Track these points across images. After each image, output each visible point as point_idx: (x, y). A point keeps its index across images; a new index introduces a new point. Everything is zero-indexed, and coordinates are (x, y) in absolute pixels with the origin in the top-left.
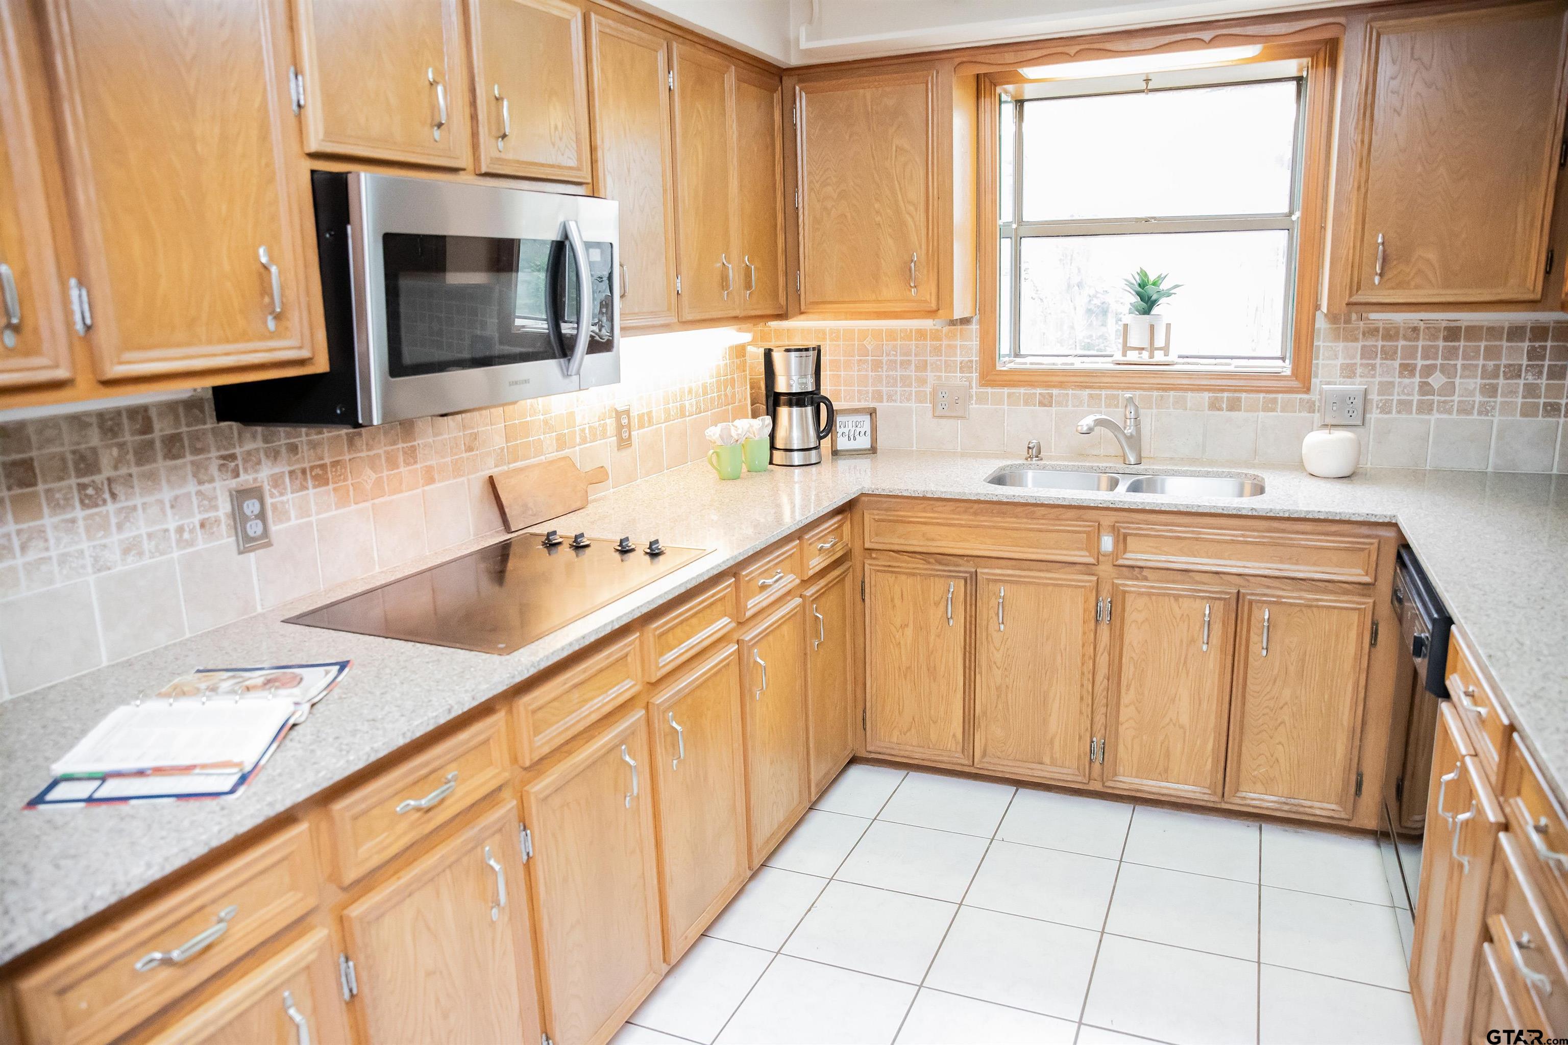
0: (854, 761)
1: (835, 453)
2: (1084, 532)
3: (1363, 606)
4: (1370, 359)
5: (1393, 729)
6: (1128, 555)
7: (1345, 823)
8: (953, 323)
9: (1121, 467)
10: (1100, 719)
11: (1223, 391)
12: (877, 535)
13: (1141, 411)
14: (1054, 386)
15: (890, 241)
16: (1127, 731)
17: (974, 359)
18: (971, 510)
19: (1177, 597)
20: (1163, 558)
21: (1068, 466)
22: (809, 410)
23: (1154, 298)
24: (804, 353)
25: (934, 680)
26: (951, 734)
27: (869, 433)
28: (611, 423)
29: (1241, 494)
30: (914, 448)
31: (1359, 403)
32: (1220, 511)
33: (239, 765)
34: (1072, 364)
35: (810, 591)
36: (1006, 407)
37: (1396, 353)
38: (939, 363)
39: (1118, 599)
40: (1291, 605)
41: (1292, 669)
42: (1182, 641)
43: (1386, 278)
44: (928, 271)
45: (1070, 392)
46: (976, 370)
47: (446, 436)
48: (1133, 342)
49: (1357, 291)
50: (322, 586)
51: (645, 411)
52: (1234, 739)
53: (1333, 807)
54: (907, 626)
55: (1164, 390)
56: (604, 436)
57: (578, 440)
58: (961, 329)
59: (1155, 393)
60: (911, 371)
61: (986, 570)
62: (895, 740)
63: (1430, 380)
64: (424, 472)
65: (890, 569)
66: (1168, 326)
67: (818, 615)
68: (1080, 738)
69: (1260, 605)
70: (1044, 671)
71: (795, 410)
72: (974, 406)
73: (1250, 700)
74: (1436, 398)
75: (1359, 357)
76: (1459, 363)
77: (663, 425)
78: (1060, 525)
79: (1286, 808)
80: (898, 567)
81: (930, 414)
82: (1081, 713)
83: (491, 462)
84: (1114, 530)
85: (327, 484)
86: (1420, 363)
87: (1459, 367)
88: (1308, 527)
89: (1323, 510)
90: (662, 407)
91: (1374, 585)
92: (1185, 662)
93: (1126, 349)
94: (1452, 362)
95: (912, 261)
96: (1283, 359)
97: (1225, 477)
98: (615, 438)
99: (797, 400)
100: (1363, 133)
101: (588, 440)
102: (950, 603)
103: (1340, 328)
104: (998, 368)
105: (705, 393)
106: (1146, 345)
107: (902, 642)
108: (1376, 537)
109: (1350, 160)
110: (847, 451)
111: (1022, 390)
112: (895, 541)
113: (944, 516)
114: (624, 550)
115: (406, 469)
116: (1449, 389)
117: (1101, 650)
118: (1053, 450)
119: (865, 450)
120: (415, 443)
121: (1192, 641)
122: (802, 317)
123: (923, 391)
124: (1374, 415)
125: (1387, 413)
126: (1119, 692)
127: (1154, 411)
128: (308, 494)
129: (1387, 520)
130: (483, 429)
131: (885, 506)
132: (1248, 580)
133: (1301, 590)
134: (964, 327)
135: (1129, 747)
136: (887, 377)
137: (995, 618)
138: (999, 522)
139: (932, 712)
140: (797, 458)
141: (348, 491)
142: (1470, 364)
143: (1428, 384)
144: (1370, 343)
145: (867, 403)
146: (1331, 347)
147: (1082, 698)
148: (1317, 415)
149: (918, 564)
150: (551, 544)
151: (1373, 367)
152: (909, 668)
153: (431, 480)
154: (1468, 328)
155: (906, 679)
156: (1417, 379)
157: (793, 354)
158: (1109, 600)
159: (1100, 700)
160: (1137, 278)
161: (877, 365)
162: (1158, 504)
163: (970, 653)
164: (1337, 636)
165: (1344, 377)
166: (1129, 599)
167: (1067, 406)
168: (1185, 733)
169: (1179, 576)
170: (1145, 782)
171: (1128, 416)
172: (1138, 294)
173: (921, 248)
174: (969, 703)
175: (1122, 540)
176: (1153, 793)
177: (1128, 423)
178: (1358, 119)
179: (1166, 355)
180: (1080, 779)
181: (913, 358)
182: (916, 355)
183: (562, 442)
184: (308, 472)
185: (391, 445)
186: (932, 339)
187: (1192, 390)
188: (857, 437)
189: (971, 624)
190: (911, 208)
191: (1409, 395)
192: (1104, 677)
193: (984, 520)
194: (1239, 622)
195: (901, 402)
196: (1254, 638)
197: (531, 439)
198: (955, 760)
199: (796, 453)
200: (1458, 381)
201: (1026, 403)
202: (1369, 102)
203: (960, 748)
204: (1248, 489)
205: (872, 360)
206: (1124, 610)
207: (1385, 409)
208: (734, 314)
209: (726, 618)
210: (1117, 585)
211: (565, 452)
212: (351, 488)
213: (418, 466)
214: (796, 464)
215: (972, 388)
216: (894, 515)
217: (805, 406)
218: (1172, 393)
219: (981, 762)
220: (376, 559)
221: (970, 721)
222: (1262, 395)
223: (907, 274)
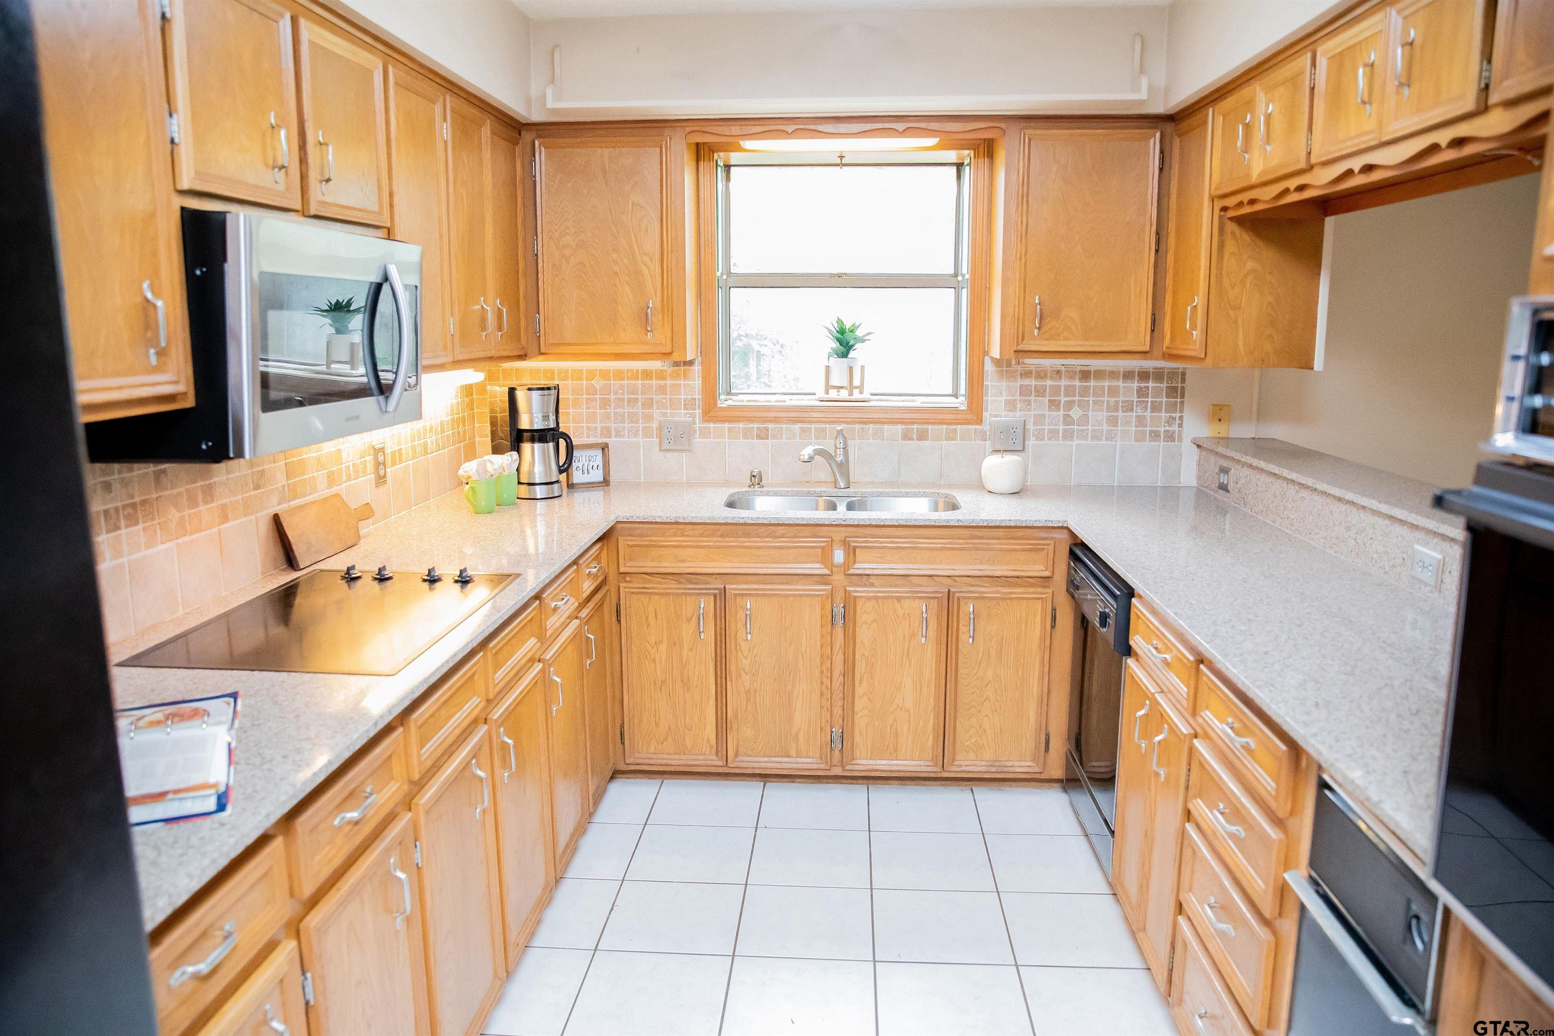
0: (615, 774)
1: (571, 486)
2: (820, 547)
3: (1045, 596)
4: (1026, 396)
5: (1072, 693)
6: (857, 565)
7: (1037, 776)
8: (676, 364)
9: (834, 491)
10: (838, 712)
11: (913, 423)
12: (630, 560)
13: (849, 442)
14: (771, 421)
15: (627, 288)
16: (861, 719)
17: (697, 397)
18: (719, 533)
19: (899, 599)
20: (887, 566)
21: (788, 491)
22: (551, 445)
23: (851, 343)
24: (546, 392)
25: (688, 691)
26: (706, 737)
27: (601, 466)
28: (369, 459)
29: (936, 510)
30: (642, 480)
31: (1019, 431)
32: (933, 523)
33: (214, 786)
34: (785, 401)
35: (584, 613)
36: (727, 440)
37: (1045, 391)
38: (664, 401)
39: (850, 603)
40: (990, 598)
41: (993, 653)
42: (904, 638)
43: (1042, 331)
44: (663, 317)
45: (784, 426)
46: (699, 407)
47: (237, 474)
48: (834, 382)
49: (1023, 340)
50: (133, 631)
51: (396, 449)
52: (950, 715)
53: (1030, 764)
54: (661, 642)
55: (865, 423)
56: (365, 473)
57: (344, 478)
58: (684, 370)
59: (857, 426)
60: (638, 408)
61: (733, 586)
62: (652, 750)
63: (1070, 413)
64: (220, 511)
65: (644, 591)
66: (863, 367)
67: (590, 636)
68: (821, 729)
69: (965, 600)
70: (788, 674)
71: (537, 446)
72: (697, 440)
73: (962, 682)
74: (1076, 427)
75: (1018, 394)
76: (1091, 399)
77: (410, 462)
78: (799, 542)
79: (993, 770)
80: (653, 588)
81: (657, 448)
82: (822, 707)
83: (274, 499)
84: (845, 544)
85: (137, 523)
86: (1063, 399)
87: (1091, 402)
88: (1000, 533)
89: (1012, 519)
90: (410, 445)
91: (1052, 577)
92: (908, 655)
93: (828, 387)
94: (1086, 399)
95: (648, 307)
96: (955, 396)
97: (921, 496)
98: (373, 475)
99: (540, 436)
100: (1022, 216)
101: (352, 477)
102: (701, 617)
103: (1003, 371)
104: (719, 406)
105: (443, 431)
106: (846, 384)
107: (657, 659)
108: (1052, 539)
109: (1013, 235)
110: (583, 484)
111: (741, 425)
112: (649, 565)
113: (695, 539)
114: (432, 580)
115: (205, 507)
116: (1084, 420)
117: (837, 648)
118: (770, 478)
119: (599, 483)
120: (212, 481)
121: (913, 635)
122: (541, 357)
123: (650, 427)
124: (1031, 442)
125: (1041, 440)
126: (854, 685)
127: (857, 441)
128: (120, 535)
129: (1060, 525)
130: (269, 466)
131: (638, 532)
132: (955, 581)
133: (997, 586)
134: (687, 367)
135: (864, 732)
136: (615, 414)
137: (743, 629)
138: (744, 542)
139: (687, 721)
140: (540, 492)
141: (156, 531)
142: (1098, 401)
143: (1069, 416)
144: (1026, 382)
145: (595, 439)
146: (997, 386)
147: (822, 694)
148: (988, 442)
149: (670, 585)
150: (350, 578)
151: (1029, 403)
152: (663, 682)
153: (225, 519)
154: (1095, 372)
155: (661, 691)
156: (1062, 413)
157: (534, 392)
158: (842, 605)
159: (838, 694)
160: (836, 325)
161: (605, 403)
162: (882, 520)
163: (721, 662)
164: (1027, 623)
165: (1008, 411)
166: (860, 604)
167: (781, 438)
168: (910, 715)
169: (900, 581)
170: (878, 762)
171: (838, 447)
172: (838, 340)
173: (656, 295)
174: (722, 708)
175: (851, 552)
176: (886, 771)
177: (838, 453)
178: (1018, 204)
179: (861, 393)
180: (823, 766)
181: (640, 396)
182: (642, 394)
183: (332, 480)
184: (121, 511)
185: (192, 483)
186: (657, 379)
187: (888, 423)
188: (591, 471)
189: (721, 635)
190: (646, 259)
191: (1056, 425)
192: (840, 674)
193: (731, 542)
194: (950, 615)
195: (628, 437)
196: (962, 629)
197: (306, 477)
198: (709, 763)
199: (538, 487)
200: (1090, 413)
201: (745, 437)
202: (1025, 192)
203: (714, 751)
204: (941, 505)
205: (600, 398)
206: (855, 613)
207: (1039, 437)
208: (490, 354)
209: (533, 638)
210: (849, 592)
211: (333, 489)
212: (158, 527)
213: (214, 504)
214: (539, 497)
215: (696, 424)
216: (647, 541)
217: (547, 442)
218: (871, 426)
219: (734, 761)
220: (180, 601)
221: (723, 725)
222: (944, 427)
223: (644, 319)
